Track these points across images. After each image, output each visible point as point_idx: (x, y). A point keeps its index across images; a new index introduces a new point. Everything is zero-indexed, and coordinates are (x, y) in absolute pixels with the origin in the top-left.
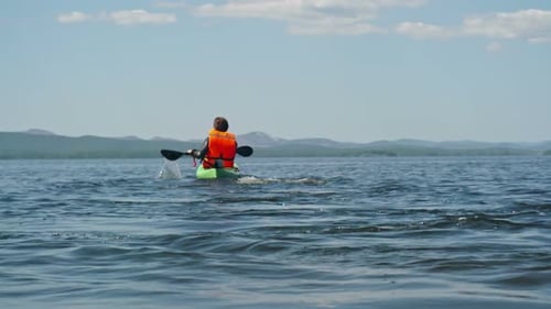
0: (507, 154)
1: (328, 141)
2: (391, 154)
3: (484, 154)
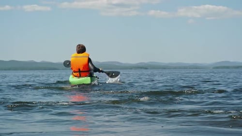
0: (197, 68)
1: (118, 63)
2: (146, 68)
3: (187, 68)
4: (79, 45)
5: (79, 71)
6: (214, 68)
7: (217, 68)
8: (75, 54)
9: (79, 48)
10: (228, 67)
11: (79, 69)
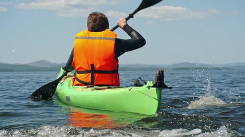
4: (95, 14)
5: (93, 70)
6: (173, 69)
7: (177, 69)
8: (84, 31)
9: (95, 20)
10: (187, 69)
11: (92, 66)
